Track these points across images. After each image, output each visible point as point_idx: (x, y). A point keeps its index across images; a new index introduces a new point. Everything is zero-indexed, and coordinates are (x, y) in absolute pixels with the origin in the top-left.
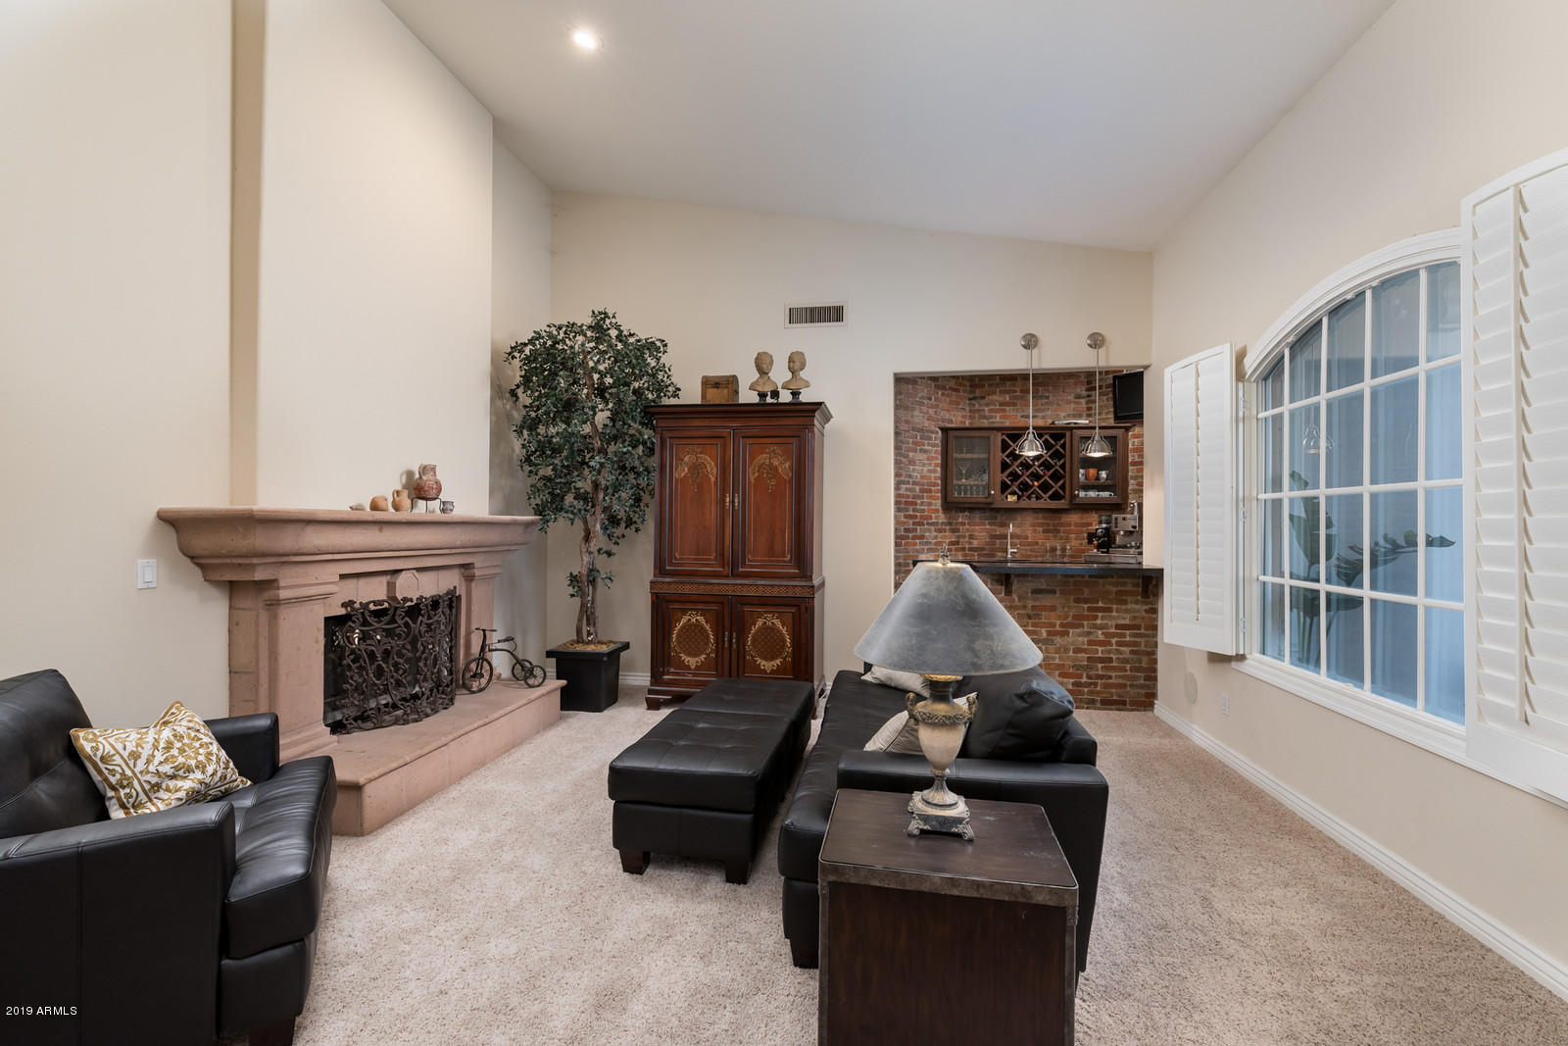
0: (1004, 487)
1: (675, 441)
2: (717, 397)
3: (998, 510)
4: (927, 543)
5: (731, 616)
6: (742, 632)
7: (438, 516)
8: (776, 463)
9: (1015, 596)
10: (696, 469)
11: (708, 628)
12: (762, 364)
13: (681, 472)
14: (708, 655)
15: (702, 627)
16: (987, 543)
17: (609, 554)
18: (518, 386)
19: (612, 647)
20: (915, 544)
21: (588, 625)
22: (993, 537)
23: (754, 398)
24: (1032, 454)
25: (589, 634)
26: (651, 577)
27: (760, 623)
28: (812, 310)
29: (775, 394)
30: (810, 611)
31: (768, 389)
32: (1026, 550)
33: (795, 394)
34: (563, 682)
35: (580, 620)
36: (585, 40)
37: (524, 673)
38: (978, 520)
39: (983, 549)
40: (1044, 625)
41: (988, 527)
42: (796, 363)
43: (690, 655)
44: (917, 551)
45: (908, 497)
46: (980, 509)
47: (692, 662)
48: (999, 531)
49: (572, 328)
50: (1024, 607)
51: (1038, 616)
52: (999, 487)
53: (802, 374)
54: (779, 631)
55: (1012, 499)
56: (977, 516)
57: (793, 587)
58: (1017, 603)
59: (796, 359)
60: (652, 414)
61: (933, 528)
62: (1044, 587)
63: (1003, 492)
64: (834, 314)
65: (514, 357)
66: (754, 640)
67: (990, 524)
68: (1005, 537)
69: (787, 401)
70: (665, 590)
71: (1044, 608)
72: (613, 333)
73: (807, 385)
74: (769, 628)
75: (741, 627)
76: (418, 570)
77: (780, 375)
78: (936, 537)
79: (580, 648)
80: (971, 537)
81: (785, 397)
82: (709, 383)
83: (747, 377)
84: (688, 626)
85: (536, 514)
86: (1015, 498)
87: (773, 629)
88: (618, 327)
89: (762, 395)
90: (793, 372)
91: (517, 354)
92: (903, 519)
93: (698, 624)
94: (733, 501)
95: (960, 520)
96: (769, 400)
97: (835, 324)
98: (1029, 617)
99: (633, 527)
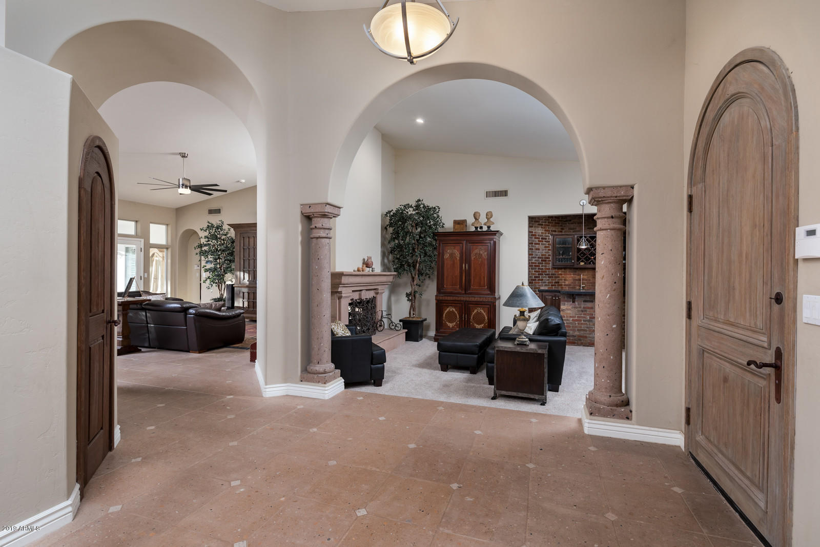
0: (579, 259)
1: (444, 245)
2: (459, 229)
3: (577, 269)
4: (544, 282)
5: (465, 309)
6: (469, 315)
7: (371, 273)
8: (481, 253)
9: (576, 303)
10: (452, 255)
11: (456, 313)
12: (476, 216)
13: (447, 256)
14: (457, 323)
15: (454, 312)
16: (572, 283)
17: (419, 286)
18: (387, 226)
19: (421, 319)
20: (539, 283)
21: (413, 311)
22: (575, 280)
23: (473, 229)
24: (584, 247)
25: (413, 314)
26: (436, 294)
27: (475, 311)
28: (495, 192)
29: (481, 228)
30: (495, 306)
31: (478, 226)
32: (589, 286)
33: (489, 227)
34: (406, 330)
35: (410, 309)
36: (420, 121)
37: (392, 327)
38: (568, 273)
39: (570, 285)
40: (588, 314)
41: (572, 276)
42: (489, 215)
43: (450, 322)
44: (540, 286)
45: (536, 263)
46: (569, 268)
47: (450, 325)
48: (577, 277)
49: (407, 206)
50: (580, 307)
51: (586, 311)
52: (576, 258)
53: (491, 219)
54: (483, 314)
55: (582, 264)
56: (568, 271)
57: (489, 298)
58: (577, 306)
59: (488, 214)
60: (436, 235)
61: (547, 276)
62: (588, 300)
63: (578, 261)
64: (504, 193)
65: (387, 216)
66: (473, 318)
67: (573, 274)
68: (580, 280)
69: (485, 230)
70: (441, 298)
71: (589, 308)
72: (422, 206)
73: (493, 224)
74: (479, 313)
75: (469, 313)
76: (366, 290)
77: (483, 219)
78: (548, 280)
79: (411, 319)
80: (565, 280)
81: (485, 228)
82: (456, 223)
83: (470, 220)
84: (449, 312)
85: (395, 271)
86: (584, 263)
87: (480, 313)
88: (424, 204)
89: (476, 228)
90: (488, 219)
91: (388, 215)
92: (534, 272)
93: (453, 312)
94: (466, 267)
95: (560, 273)
96: (479, 229)
97: (504, 197)
98: (582, 311)
99: (428, 276)
